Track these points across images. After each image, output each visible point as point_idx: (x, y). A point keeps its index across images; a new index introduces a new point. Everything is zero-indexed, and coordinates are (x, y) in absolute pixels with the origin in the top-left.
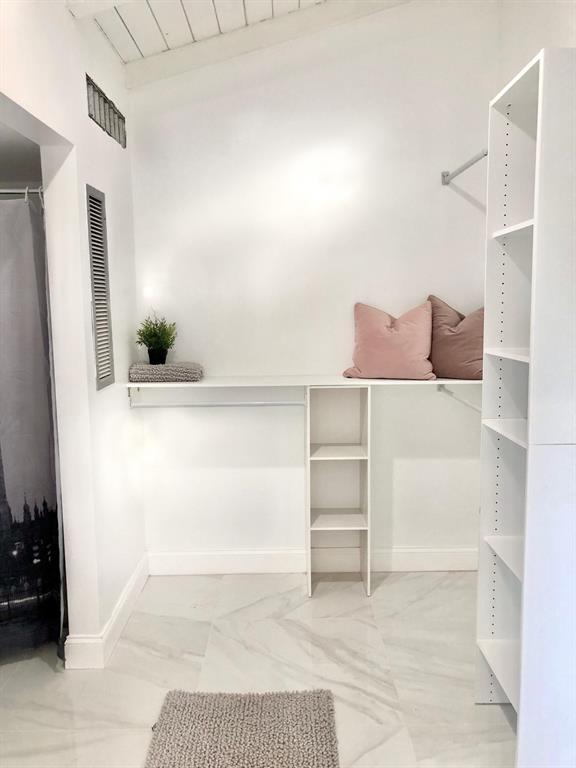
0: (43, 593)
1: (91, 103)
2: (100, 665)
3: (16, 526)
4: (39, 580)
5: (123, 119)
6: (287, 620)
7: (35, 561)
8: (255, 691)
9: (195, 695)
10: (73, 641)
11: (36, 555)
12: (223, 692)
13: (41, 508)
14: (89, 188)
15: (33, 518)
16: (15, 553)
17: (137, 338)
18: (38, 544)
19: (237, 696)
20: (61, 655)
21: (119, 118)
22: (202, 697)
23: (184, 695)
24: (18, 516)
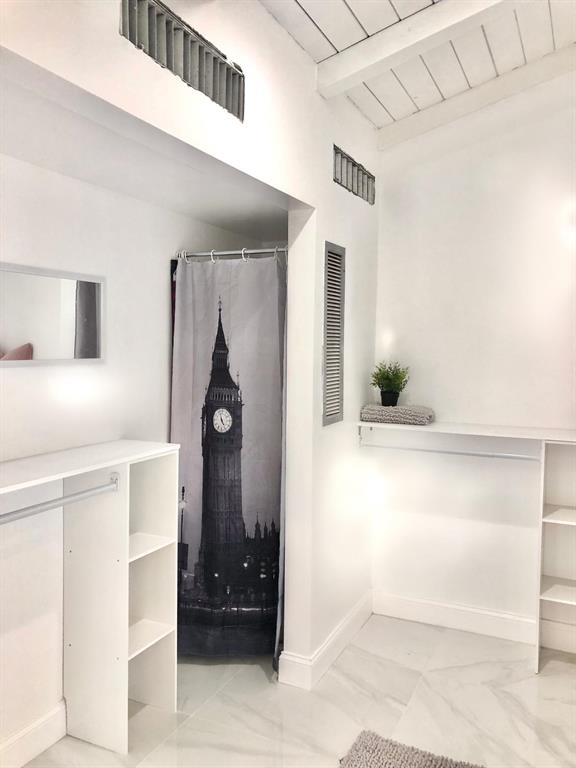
0: (266, 607)
1: (339, 169)
2: (308, 686)
3: (248, 540)
4: (264, 595)
5: (373, 178)
6: (505, 692)
7: (262, 576)
8: (449, 756)
9: (387, 741)
10: (286, 657)
11: (263, 570)
12: (415, 747)
13: (270, 528)
14: (327, 243)
15: (262, 536)
16: (246, 565)
17: (372, 380)
18: (265, 561)
19: (429, 755)
20: (276, 668)
21: (369, 177)
22: (394, 745)
23: (377, 738)
24: (250, 532)
